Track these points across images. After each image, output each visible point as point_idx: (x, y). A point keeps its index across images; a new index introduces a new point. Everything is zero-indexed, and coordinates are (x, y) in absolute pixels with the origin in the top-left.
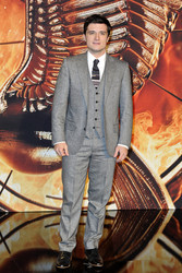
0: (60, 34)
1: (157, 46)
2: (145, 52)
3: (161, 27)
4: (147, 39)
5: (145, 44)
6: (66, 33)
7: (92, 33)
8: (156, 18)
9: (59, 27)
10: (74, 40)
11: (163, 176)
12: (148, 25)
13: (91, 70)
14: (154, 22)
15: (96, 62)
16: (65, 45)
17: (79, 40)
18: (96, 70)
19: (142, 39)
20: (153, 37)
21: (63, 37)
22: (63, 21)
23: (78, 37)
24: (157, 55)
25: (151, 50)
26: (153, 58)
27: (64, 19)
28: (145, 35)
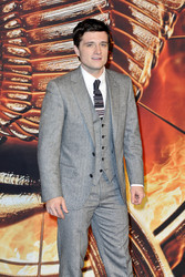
0: (19, 41)
1: (149, 57)
2: (132, 66)
3: (155, 32)
4: (136, 48)
5: (133, 55)
6: (27, 40)
7: (90, 45)
8: (148, 21)
9: (18, 32)
10: (38, 50)
12: (137, 30)
14: (144, 26)
15: (97, 84)
16: (26, 56)
17: (45, 50)
19: (128, 49)
20: (143, 46)
21: (23, 45)
22: (23, 24)
23: (42, 45)
24: (148, 69)
25: (140, 64)
26: (144, 75)
27: (24, 21)
28: (133, 43)
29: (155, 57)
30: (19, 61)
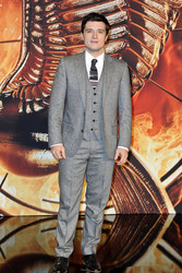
0: (58, 32)
1: (157, 45)
2: (145, 51)
3: (162, 26)
4: (147, 38)
5: (145, 43)
6: (63, 32)
8: (157, 17)
9: (57, 26)
10: (72, 39)
11: (163, 179)
12: (148, 24)
13: (89, 70)
14: (154, 21)
15: (94, 62)
16: (63, 44)
17: (77, 40)
18: (94, 70)
19: (142, 38)
20: (153, 36)
21: (60, 36)
22: (60, 20)
23: (76, 36)
24: (156, 54)
25: (151, 50)
26: (154, 58)
27: (61, 18)
28: (145, 34)
29: (162, 45)
30: (57, 48)
